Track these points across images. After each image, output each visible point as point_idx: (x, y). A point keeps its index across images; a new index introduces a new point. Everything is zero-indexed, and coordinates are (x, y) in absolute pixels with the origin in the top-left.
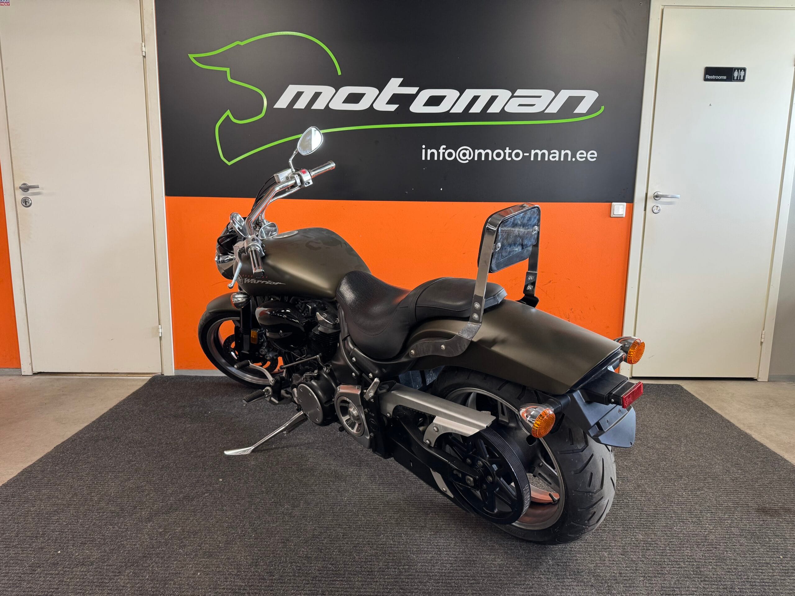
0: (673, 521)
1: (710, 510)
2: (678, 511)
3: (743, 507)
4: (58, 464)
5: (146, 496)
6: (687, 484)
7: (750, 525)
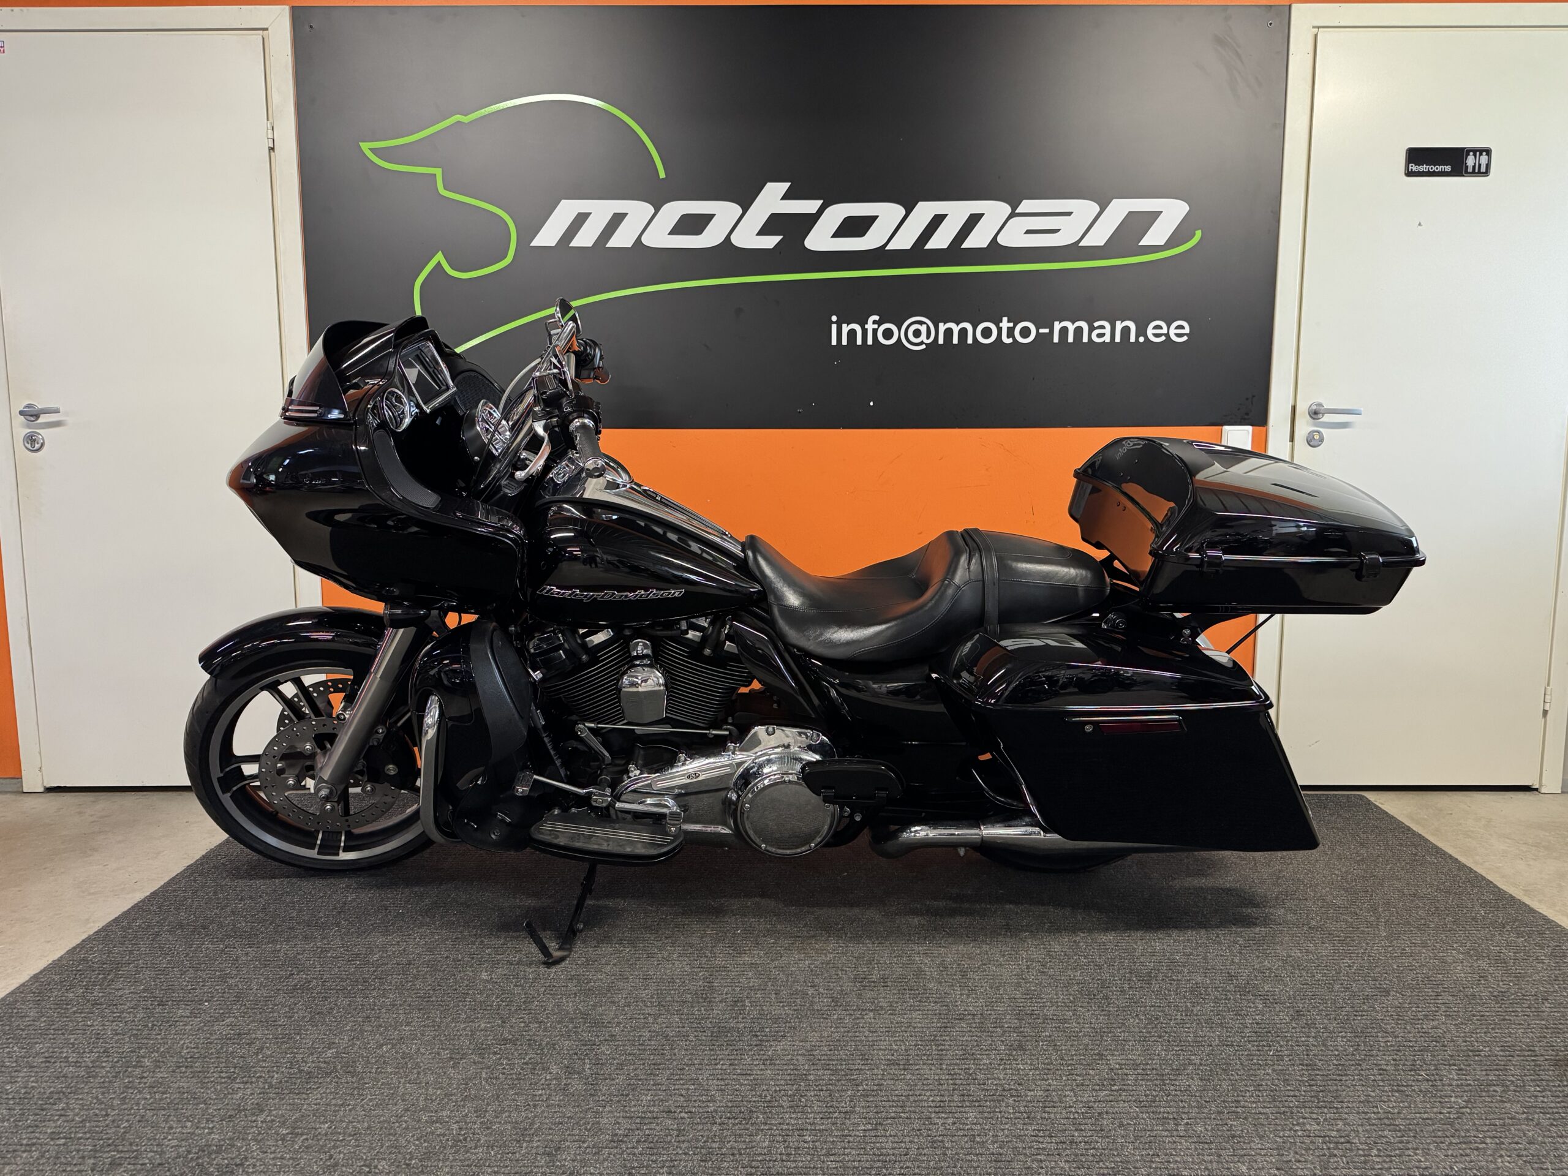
0: (1380, 1090)
1: (1455, 1065)
2: (1389, 1068)
3: (1524, 1056)
4: (72, 986)
5: (257, 1054)
6: (1399, 1007)
7: (1544, 1097)
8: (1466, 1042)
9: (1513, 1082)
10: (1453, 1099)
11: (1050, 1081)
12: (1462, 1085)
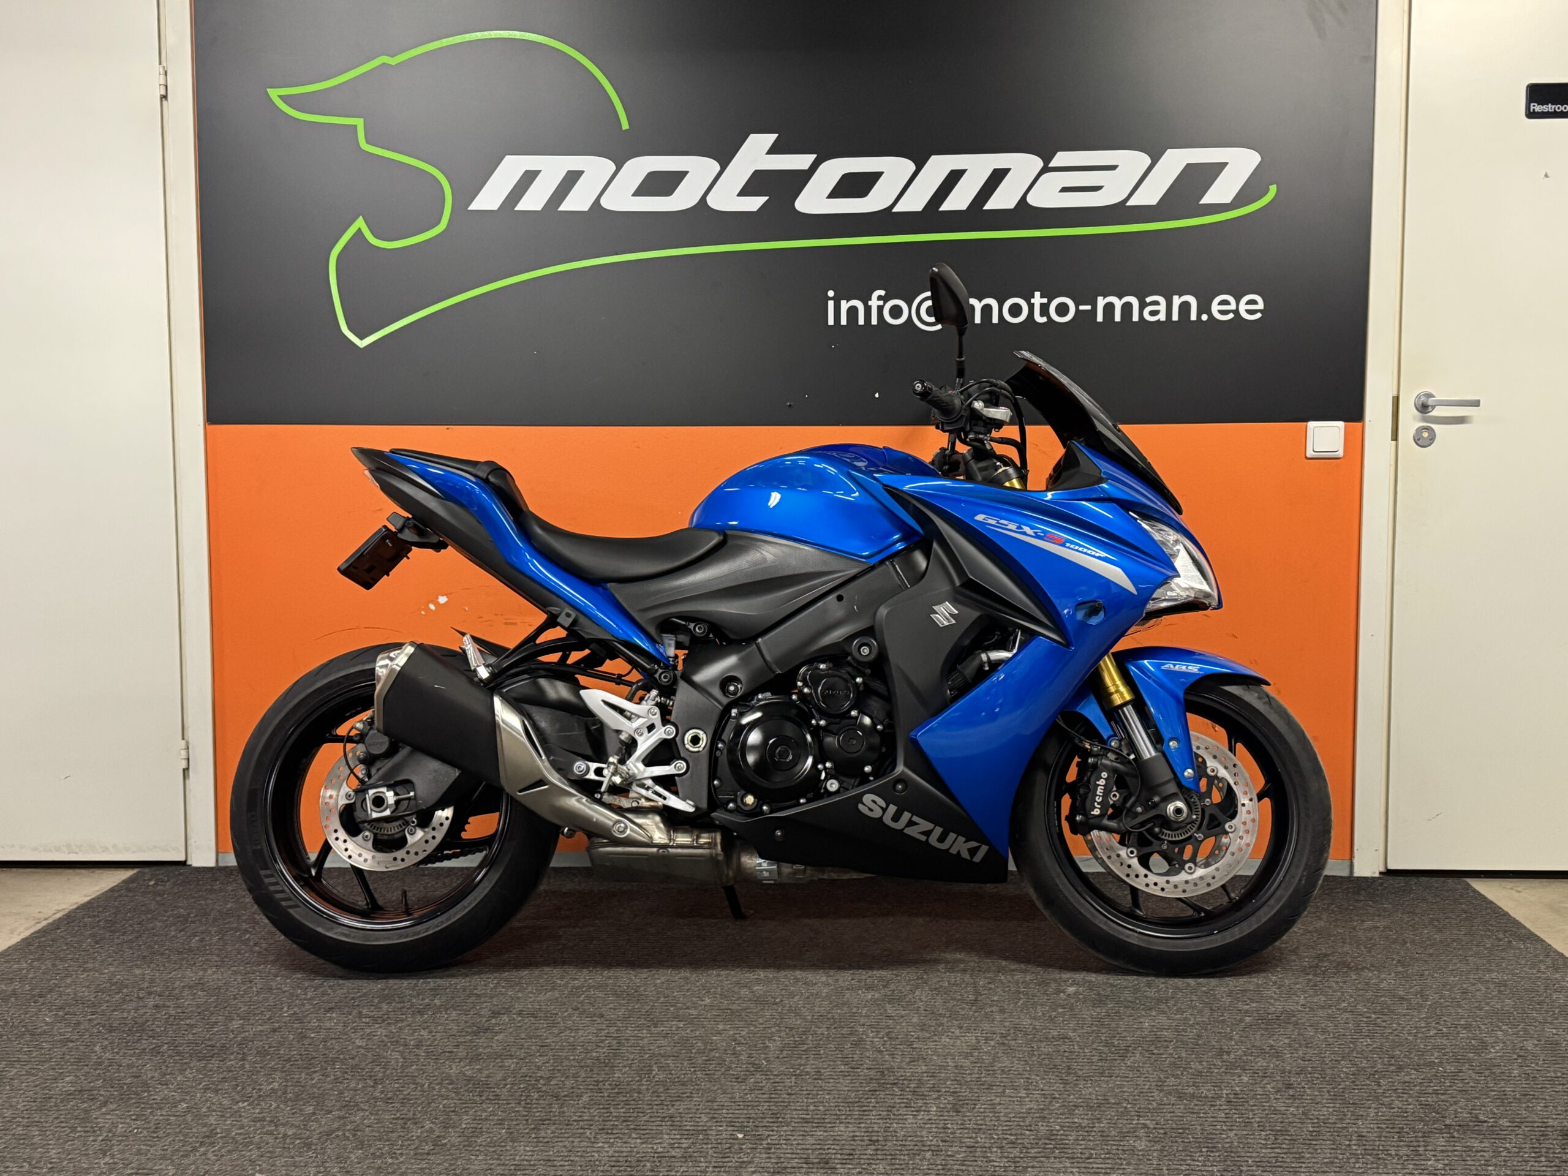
8: (1471, 1113)
9: (1506, 1148)
10: (1429, 1163)
11: (979, 1139)
12: (1447, 1151)
